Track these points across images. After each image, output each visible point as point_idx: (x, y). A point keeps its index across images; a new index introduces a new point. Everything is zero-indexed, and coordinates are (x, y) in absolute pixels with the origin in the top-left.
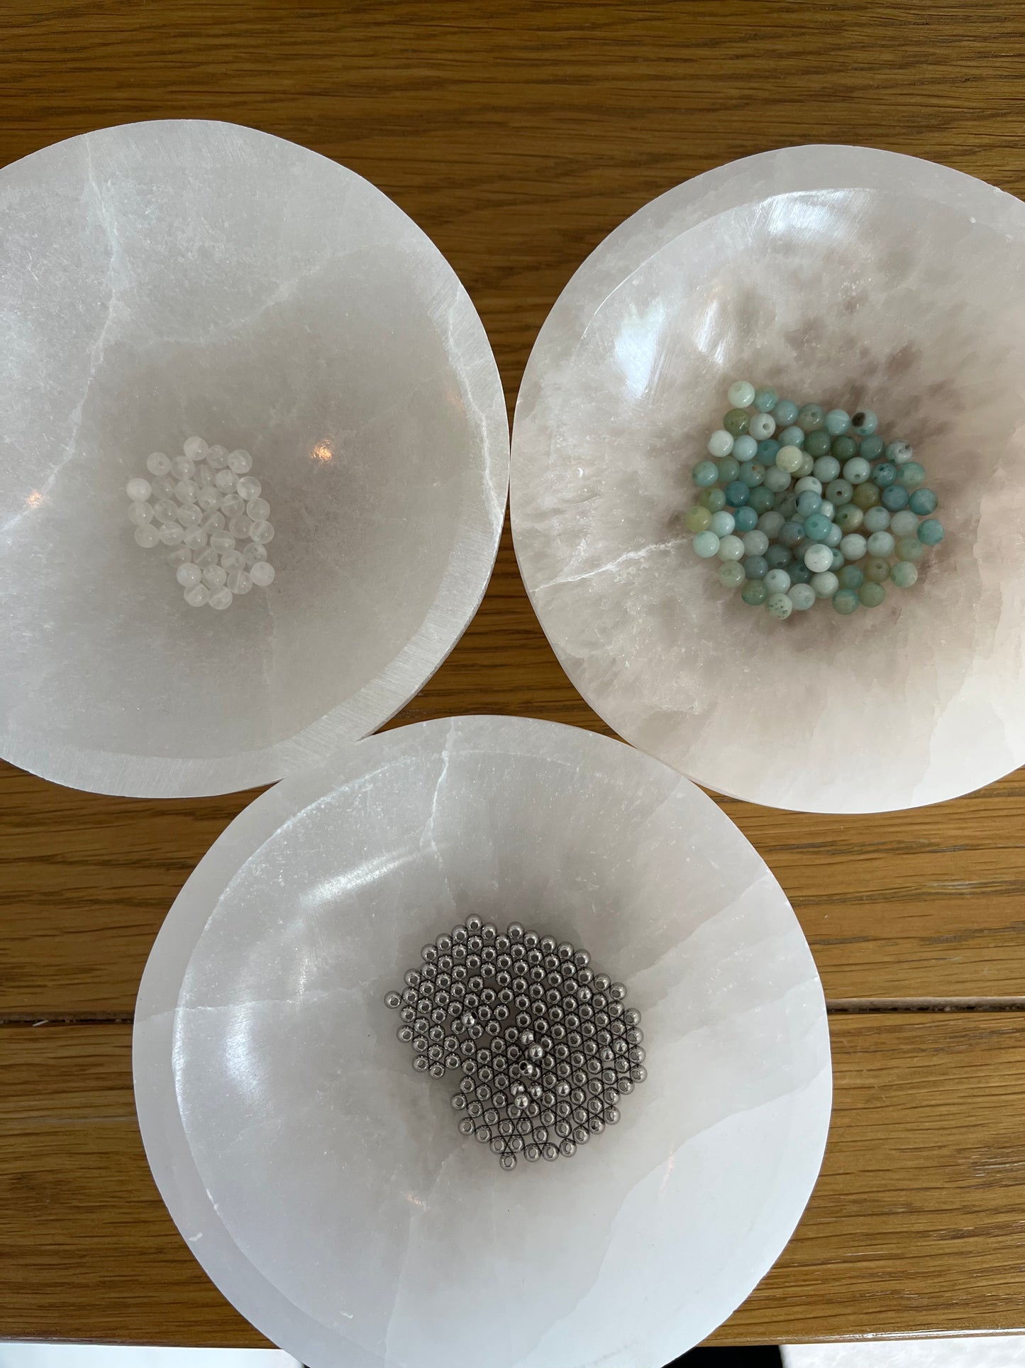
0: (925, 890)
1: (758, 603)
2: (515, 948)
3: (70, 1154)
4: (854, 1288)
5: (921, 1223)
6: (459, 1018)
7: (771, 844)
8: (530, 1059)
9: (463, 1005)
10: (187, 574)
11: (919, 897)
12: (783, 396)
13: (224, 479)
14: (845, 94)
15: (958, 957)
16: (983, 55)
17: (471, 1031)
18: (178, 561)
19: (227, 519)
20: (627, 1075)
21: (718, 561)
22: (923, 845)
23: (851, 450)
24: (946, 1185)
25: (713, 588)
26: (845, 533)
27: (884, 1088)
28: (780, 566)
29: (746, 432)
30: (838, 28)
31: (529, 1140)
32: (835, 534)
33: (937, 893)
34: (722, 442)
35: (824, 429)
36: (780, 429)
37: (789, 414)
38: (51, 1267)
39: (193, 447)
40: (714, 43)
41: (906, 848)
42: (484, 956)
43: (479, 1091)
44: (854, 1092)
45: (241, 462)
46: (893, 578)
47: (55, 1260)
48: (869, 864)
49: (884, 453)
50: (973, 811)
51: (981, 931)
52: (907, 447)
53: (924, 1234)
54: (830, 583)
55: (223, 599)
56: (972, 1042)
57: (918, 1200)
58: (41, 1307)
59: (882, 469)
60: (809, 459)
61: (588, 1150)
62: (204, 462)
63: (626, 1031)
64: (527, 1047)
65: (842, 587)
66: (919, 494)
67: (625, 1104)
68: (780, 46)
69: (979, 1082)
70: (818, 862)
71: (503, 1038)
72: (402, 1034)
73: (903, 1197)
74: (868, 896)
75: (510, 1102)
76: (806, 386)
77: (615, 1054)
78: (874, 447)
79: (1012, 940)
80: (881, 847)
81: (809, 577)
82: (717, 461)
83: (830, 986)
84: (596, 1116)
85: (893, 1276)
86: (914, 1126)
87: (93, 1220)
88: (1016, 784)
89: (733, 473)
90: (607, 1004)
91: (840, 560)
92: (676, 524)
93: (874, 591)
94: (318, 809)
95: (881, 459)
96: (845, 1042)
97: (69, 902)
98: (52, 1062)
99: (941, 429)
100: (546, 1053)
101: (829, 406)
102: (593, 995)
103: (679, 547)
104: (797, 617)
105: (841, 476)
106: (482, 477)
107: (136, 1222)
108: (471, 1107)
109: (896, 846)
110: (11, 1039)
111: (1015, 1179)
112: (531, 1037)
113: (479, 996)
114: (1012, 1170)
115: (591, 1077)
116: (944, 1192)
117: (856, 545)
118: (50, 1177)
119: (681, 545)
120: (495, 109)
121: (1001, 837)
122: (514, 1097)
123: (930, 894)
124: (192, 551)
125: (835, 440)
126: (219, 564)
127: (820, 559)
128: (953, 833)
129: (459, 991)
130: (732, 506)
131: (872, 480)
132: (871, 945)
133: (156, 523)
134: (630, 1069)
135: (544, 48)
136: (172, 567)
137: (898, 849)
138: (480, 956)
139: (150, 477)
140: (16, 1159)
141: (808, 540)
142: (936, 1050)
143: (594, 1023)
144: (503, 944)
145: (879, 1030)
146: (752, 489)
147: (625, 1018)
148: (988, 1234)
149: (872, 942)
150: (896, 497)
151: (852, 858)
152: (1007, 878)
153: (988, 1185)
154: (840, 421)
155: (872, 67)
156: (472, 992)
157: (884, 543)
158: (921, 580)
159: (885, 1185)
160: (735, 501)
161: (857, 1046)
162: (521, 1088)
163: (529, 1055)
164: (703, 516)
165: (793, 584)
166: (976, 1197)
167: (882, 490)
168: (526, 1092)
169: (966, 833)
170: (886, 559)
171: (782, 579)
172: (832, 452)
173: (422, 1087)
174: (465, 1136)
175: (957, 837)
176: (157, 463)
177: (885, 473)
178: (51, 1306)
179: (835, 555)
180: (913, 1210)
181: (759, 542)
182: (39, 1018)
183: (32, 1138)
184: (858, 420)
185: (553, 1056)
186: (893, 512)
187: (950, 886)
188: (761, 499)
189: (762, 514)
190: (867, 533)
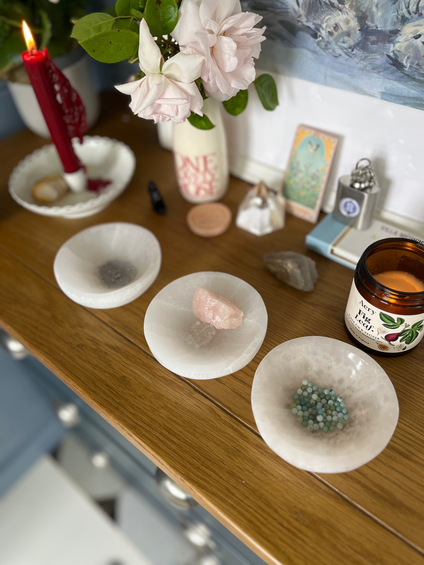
1: (305, 426)
3: (135, 379)
5: (276, 516)
21: (297, 415)
23: (329, 398)
24: (287, 512)
25: (295, 421)
26: (327, 415)
27: (288, 480)
28: (311, 419)
29: (306, 390)
32: (324, 414)
34: (300, 391)
35: (323, 393)
36: (313, 391)
46: (337, 426)
49: (336, 399)
53: (275, 519)
54: (322, 425)
57: (279, 510)
59: (336, 403)
60: (320, 398)
65: (325, 426)
66: (343, 410)
73: (276, 506)
76: (320, 384)
78: (334, 398)
81: (318, 422)
85: (262, 523)
87: (128, 392)
89: (302, 398)
91: (325, 420)
92: (288, 406)
101: (324, 388)
103: (288, 411)
116: (285, 512)
117: (329, 418)
118: (128, 380)
125: (326, 395)
127: (320, 419)
130: (301, 405)
131: (334, 405)
140: (126, 373)
141: (318, 415)
146: (306, 403)
153: (296, 520)
154: (326, 392)
157: (335, 418)
158: (343, 428)
159: (274, 501)
164: (294, 405)
165: (314, 423)
166: (292, 521)
167: (336, 407)
170: (335, 422)
171: (311, 422)
172: (325, 398)
179: (324, 418)
180: (276, 511)
181: (307, 414)
183: (132, 372)
186: (338, 412)
188: (308, 405)
189: (308, 408)
190: (332, 416)
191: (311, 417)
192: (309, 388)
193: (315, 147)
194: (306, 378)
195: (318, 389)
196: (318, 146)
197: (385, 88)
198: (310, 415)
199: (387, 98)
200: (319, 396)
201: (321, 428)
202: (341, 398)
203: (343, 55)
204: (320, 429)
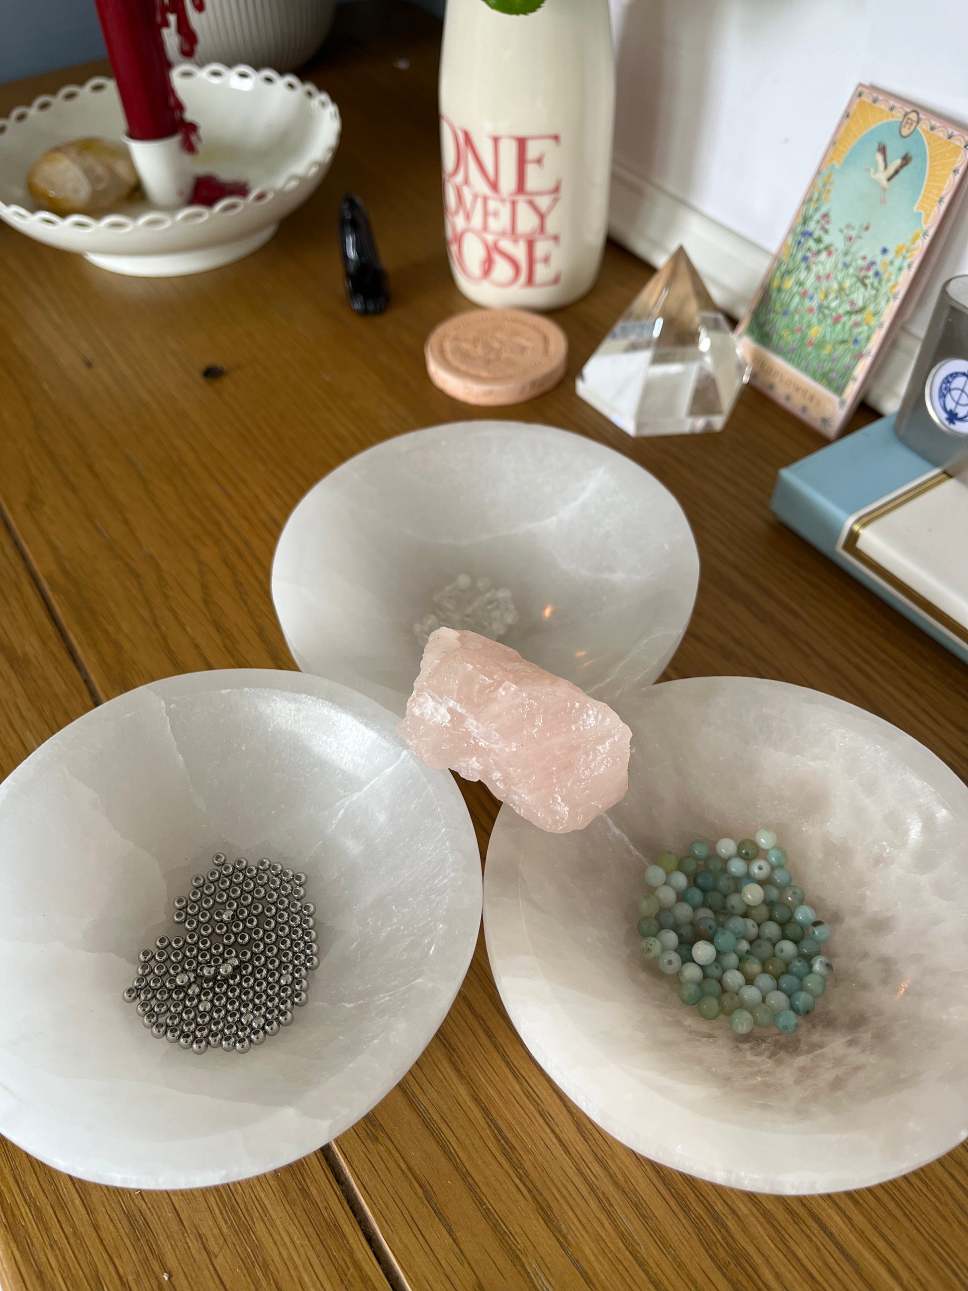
0: (524, 1260)
7: (482, 1097)
11: (514, 1256)
21: (650, 890)
22: (560, 1231)
23: (794, 936)
26: (737, 968)
28: (679, 934)
29: (747, 858)
32: (731, 959)
33: (528, 1273)
34: (727, 847)
35: (791, 908)
36: (767, 879)
37: (781, 879)
41: (549, 1216)
48: (515, 1191)
49: (811, 955)
50: (617, 1257)
52: (826, 966)
59: (800, 962)
60: (765, 911)
65: (697, 982)
66: (803, 996)
70: (490, 1145)
74: (488, 1209)
76: (811, 878)
78: (809, 947)
80: (535, 1192)
81: (688, 959)
82: (714, 851)
83: (393, 1225)
88: (666, 1283)
89: (714, 867)
95: (805, 957)
96: (351, 1272)
99: (862, 985)
103: (638, 858)
105: (773, 942)
109: (545, 1206)
119: (641, 858)
123: (523, 1265)
125: (791, 920)
128: (588, 1251)
130: (693, 881)
131: (787, 961)
132: (448, 1240)
137: (543, 1209)
141: (710, 939)
146: (715, 887)
149: (451, 1240)
150: (787, 981)
151: (511, 1172)
154: (806, 914)
157: (752, 995)
158: (747, 1038)
160: (698, 881)
161: (353, 1286)
164: (670, 863)
165: (674, 948)
167: (787, 971)
169: (596, 1265)
170: (741, 1002)
172: (782, 925)
175: (587, 1258)
177: (798, 965)
179: (715, 966)
181: (684, 912)
184: (817, 925)
186: (777, 987)
188: (714, 898)
189: (705, 904)
190: (750, 981)
191: (687, 931)
192: (762, 863)
193: (895, 165)
194: (781, 832)
195: (789, 885)
196: (905, 163)
198: (691, 923)
200: (769, 903)
201: (682, 980)
202: (828, 966)
204: (676, 980)
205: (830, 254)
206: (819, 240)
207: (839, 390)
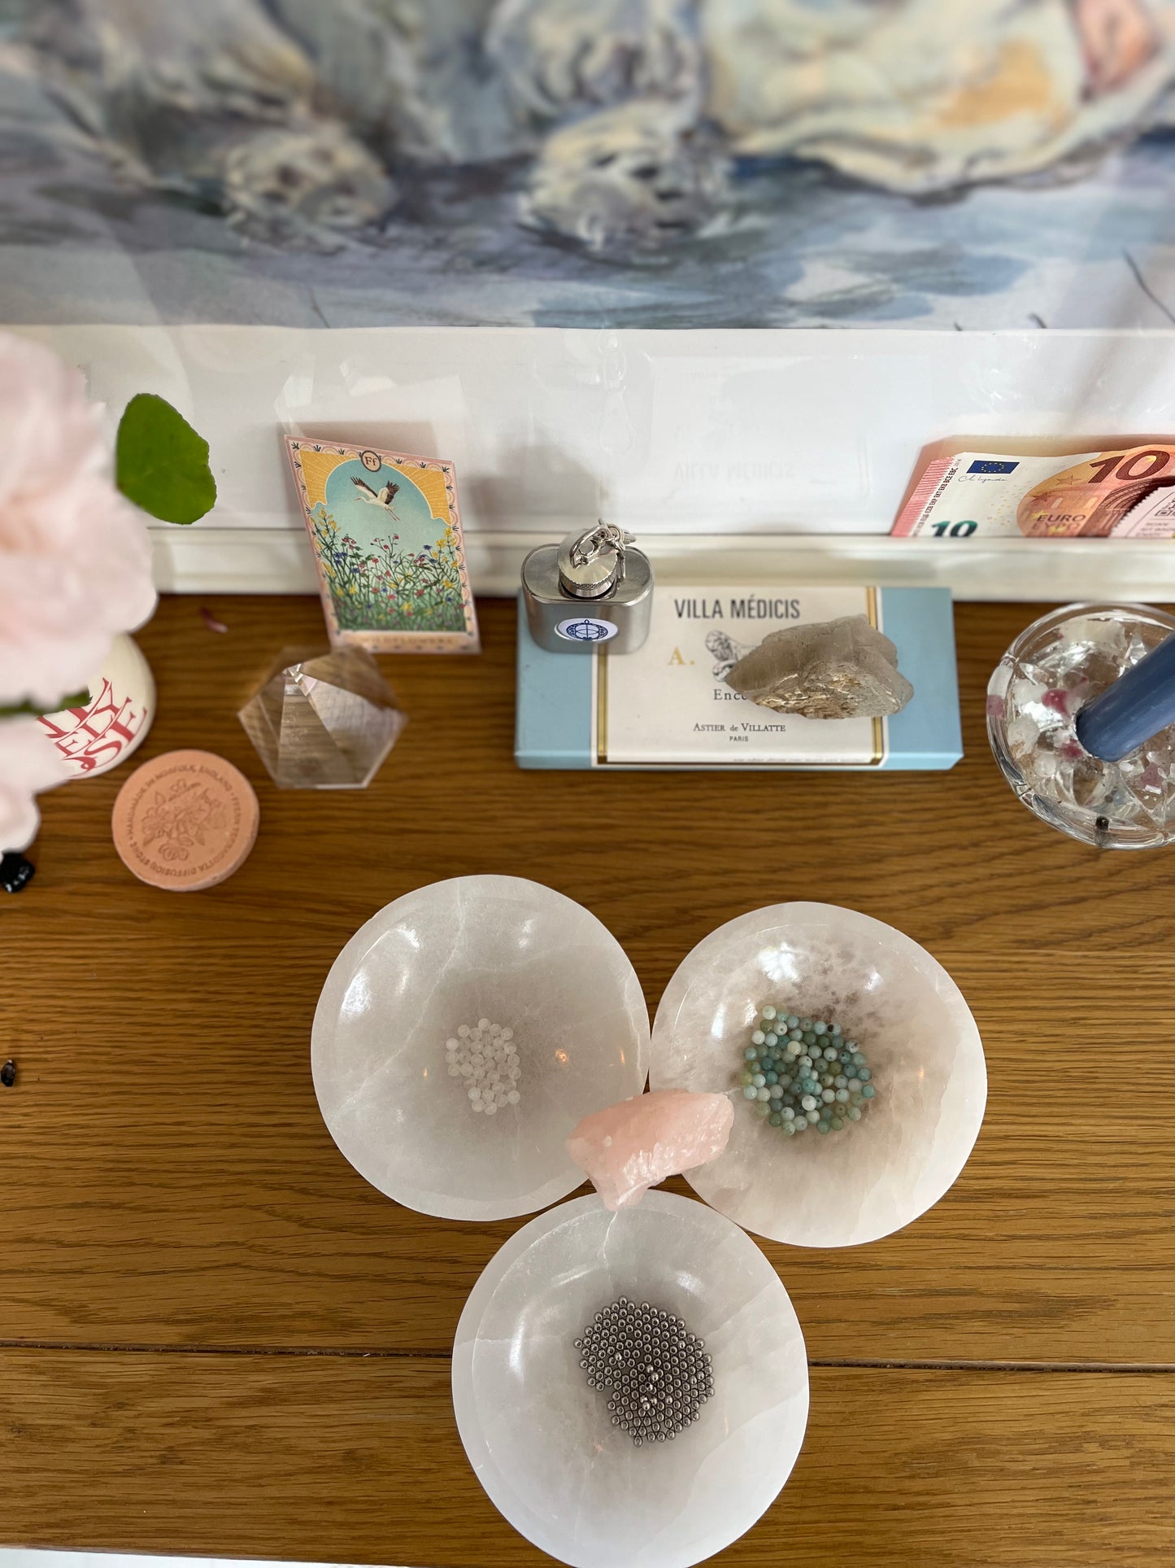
0: (874, 1293)
1: (776, 1126)
2: (644, 1316)
3: (379, 1437)
4: (836, 1539)
5: (872, 1500)
6: (613, 1356)
8: (651, 1381)
9: (616, 1349)
10: (474, 1094)
11: (870, 1297)
12: (792, 1011)
13: (497, 1042)
14: (828, 841)
15: (892, 1334)
16: (902, 821)
17: (619, 1364)
18: (470, 1086)
19: (497, 1064)
20: (704, 1392)
21: (757, 1101)
22: (873, 1266)
23: (827, 1044)
24: (888, 1476)
25: (755, 1115)
26: (824, 1088)
28: (789, 1106)
29: (772, 1031)
30: (825, 805)
31: (649, 1429)
32: (819, 1089)
33: (881, 1295)
34: (759, 1037)
35: (813, 1031)
36: (790, 1030)
37: (794, 1023)
38: (363, 1511)
39: (483, 1023)
40: (757, 812)
42: (628, 1320)
43: (623, 1399)
44: (836, 1415)
45: (507, 1034)
46: (849, 1116)
47: (364, 1507)
48: (842, 1275)
49: (844, 1046)
51: (906, 1318)
52: (855, 1045)
53: (876, 1506)
55: (492, 1109)
56: (902, 1387)
57: (871, 1484)
58: (353, 1538)
59: (843, 1055)
60: (805, 1047)
61: (683, 1437)
62: (488, 1032)
63: (704, 1367)
64: (650, 1374)
65: (822, 1119)
66: (862, 1070)
67: (703, 1410)
68: (793, 814)
69: (906, 1412)
71: (637, 1369)
72: (582, 1364)
73: (863, 1482)
75: (640, 1406)
76: (804, 1007)
77: (698, 1380)
78: (838, 1043)
79: (923, 1325)
81: (804, 1113)
82: (757, 1047)
84: (687, 1416)
85: (858, 1532)
86: (869, 1438)
87: (390, 1481)
89: (765, 1053)
90: (694, 1351)
91: (820, 1104)
92: (734, 1079)
93: (837, 1122)
94: (552, 1235)
95: (843, 1050)
96: (829, 1384)
97: (389, 1281)
98: (373, 1379)
99: (875, 1035)
100: (660, 1379)
101: (816, 1018)
102: (687, 1345)
103: (736, 1093)
104: (798, 1133)
105: (822, 1056)
106: (636, 1066)
107: (416, 1483)
108: (618, 1409)
109: (857, 1265)
110: (350, 1364)
111: (928, 1474)
112: (652, 1369)
113: (624, 1344)
114: (926, 1468)
115: (684, 1393)
116: (887, 1480)
117: (829, 1096)
118: (366, 1452)
119: (737, 1091)
120: (643, 842)
121: (916, 1263)
122: (642, 1404)
123: (877, 1295)
124: (477, 1080)
125: (819, 1037)
126: (491, 1089)
127: (810, 1104)
128: (890, 1259)
129: (613, 1340)
130: (765, 1072)
131: (838, 1060)
132: (843, 1325)
133: (460, 1063)
134: (705, 1389)
135: (668, 810)
136: (466, 1091)
138: (625, 1320)
139: (459, 1038)
140: (348, 1440)
141: (803, 1093)
142: (881, 1391)
143: (686, 1362)
144: (638, 1314)
145: (848, 1377)
146: (775, 1062)
147: (703, 1359)
148: (913, 1509)
149: (844, 1323)
150: (850, 1071)
152: (920, 1287)
153: (912, 1477)
154: (821, 1028)
155: (842, 827)
156: (621, 1341)
157: (844, 1096)
158: (863, 1117)
159: (853, 1474)
160: (766, 1068)
161: (836, 1387)
162: (646, 1399)
163: (651, 1379)
164: (749, 1078)
165: (796, 1115)
166: (907, 1484)
167: (843, 1066)
168: (648, 1401)
169: (897, 1259)
170: (844, 1104)
171: (789, 1113)
172: (817, 1043)
173: (591, 1397)
174: (614, 1425)
176: (463, 1031)
177: (845, 1058)
178: (360, 1538)
179: (818, 1101)
180: (868, 1491)
181: (778, 1092)
182: (366, 1352)
183: (357, 1427)
184: (830, 1028)
185: (664, 1380)
186: (849, 1079)
187: (889, 1291)
188: (780, 1067)
189: (781, 1076)
190: (835, 1089)
191: (791, 1101)
192: (779, 1025)
193: (384, 492)
195: (800, 1020)
196: (393, 489)
197: (542, 301)
198: (788, 1094)
199: (557, 321)
200: (802, 1040)
201: (816, 1127)
202: (854, 1042)
203: (353, 245)
205: (376, 561)
206: (357, 556)
207: (462, 628)
